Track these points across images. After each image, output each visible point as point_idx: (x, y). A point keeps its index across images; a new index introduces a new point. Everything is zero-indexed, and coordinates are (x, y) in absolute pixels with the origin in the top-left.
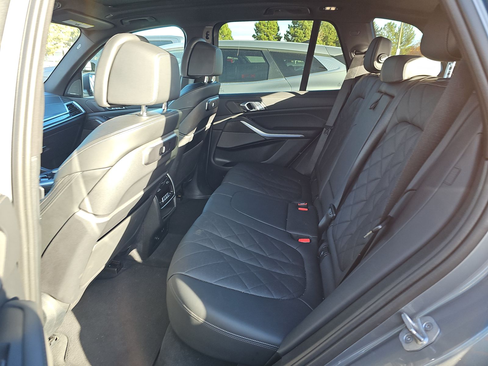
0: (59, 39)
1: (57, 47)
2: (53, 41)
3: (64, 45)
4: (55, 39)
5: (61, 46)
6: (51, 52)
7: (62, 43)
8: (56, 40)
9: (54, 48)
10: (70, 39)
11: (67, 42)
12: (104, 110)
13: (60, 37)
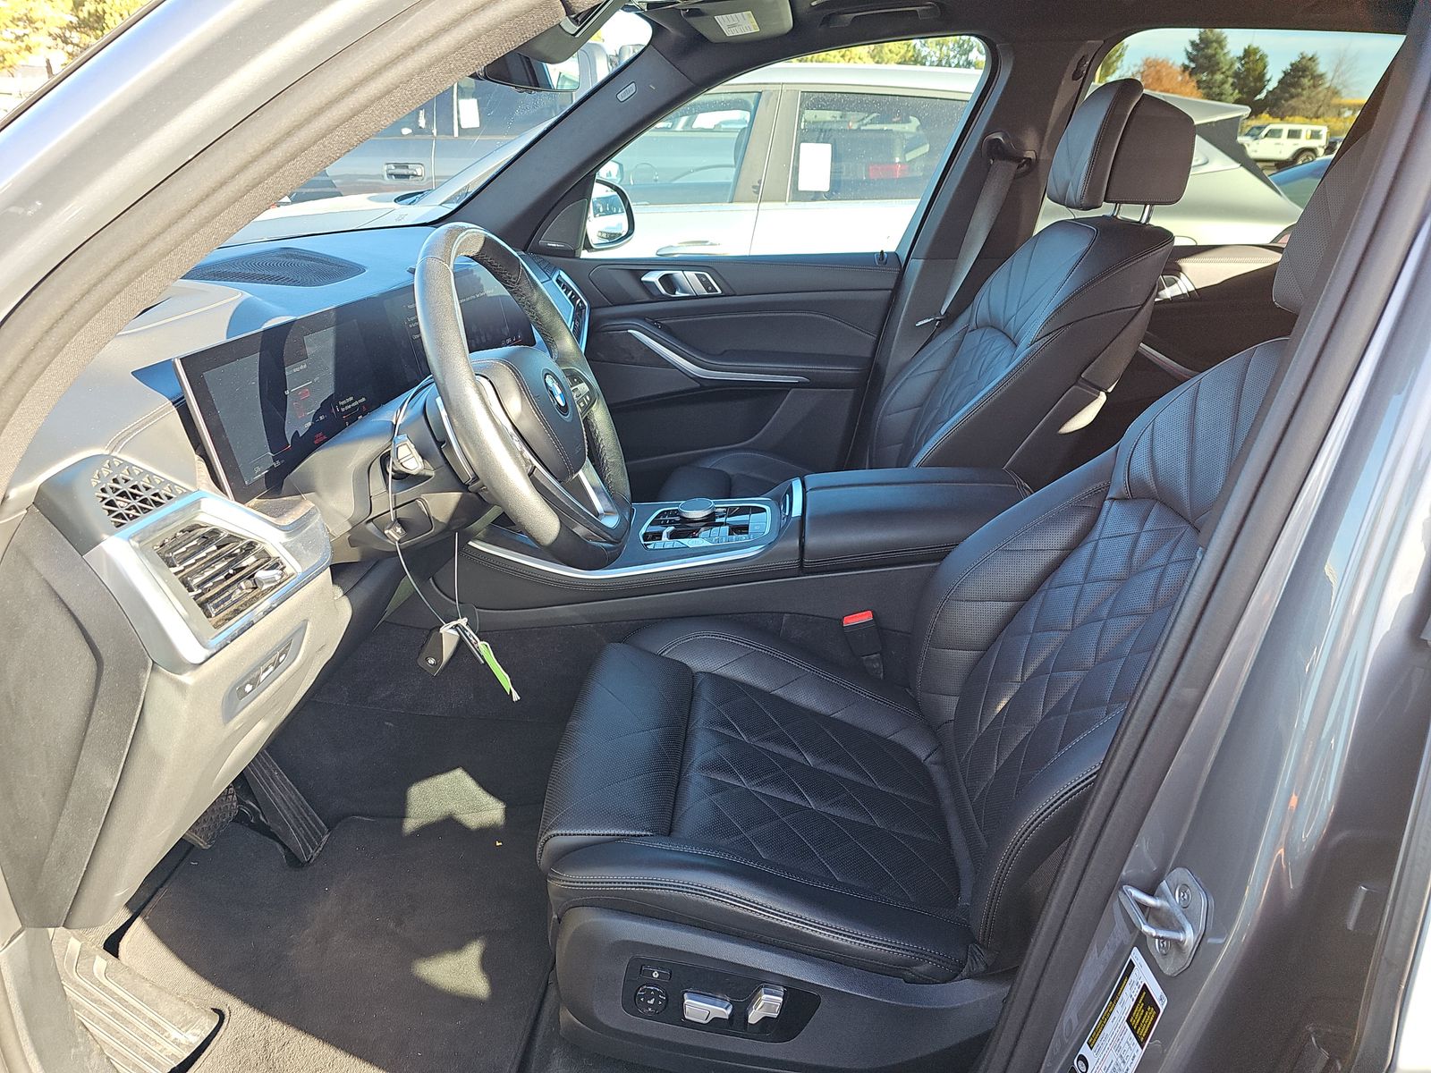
0: (31, 21)
1: (29, 49)
2: (12, 28)
3: (50, 42)
4: (19, 20)
5: (39, 45)
6: (7, 63)
7: (43, 33)
8: (21, 24)
9: (18, 49)
10: (71, 22)
11: (59, 31)
12: (648, 299)
13: (34, 15)
